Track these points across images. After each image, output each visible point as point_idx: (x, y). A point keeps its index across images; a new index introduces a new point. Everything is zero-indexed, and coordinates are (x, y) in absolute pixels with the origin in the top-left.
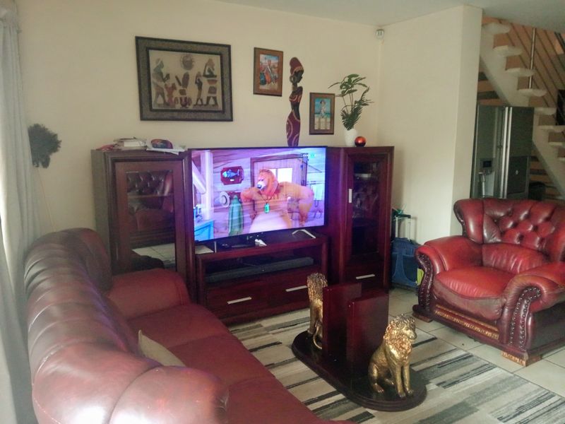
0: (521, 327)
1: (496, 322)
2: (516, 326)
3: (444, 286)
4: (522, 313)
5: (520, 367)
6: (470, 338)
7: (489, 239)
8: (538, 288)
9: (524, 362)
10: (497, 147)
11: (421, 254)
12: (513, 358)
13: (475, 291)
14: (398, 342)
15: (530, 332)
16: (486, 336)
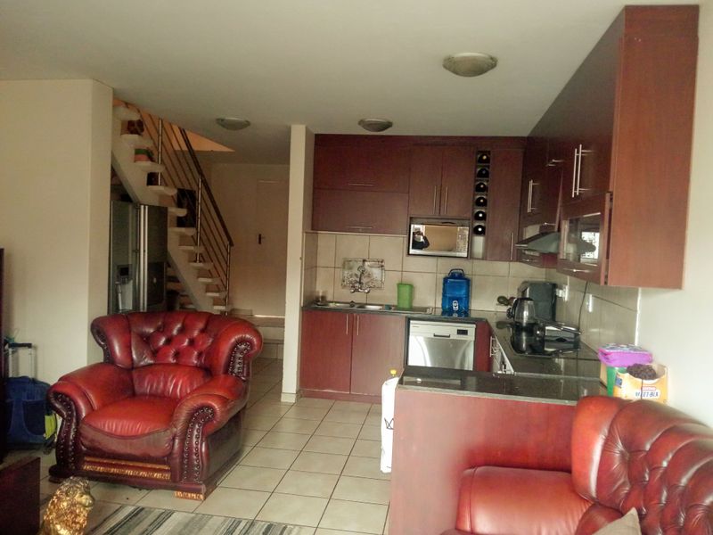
0: (195, 457)
1: (165, 459)
2: (189, 458)
3: (96, 429)
4: (194, 440)
5: (197, 503)
6: (135, 487)
7: (140, 361)
8: (210, 407)
9: (202, 497)
10: (133, 251)
11: (56, 394)
12: (189, 495)
13: (137, 427)
14: (69, 517)
15: (204, 459)
16: (156, 479)
